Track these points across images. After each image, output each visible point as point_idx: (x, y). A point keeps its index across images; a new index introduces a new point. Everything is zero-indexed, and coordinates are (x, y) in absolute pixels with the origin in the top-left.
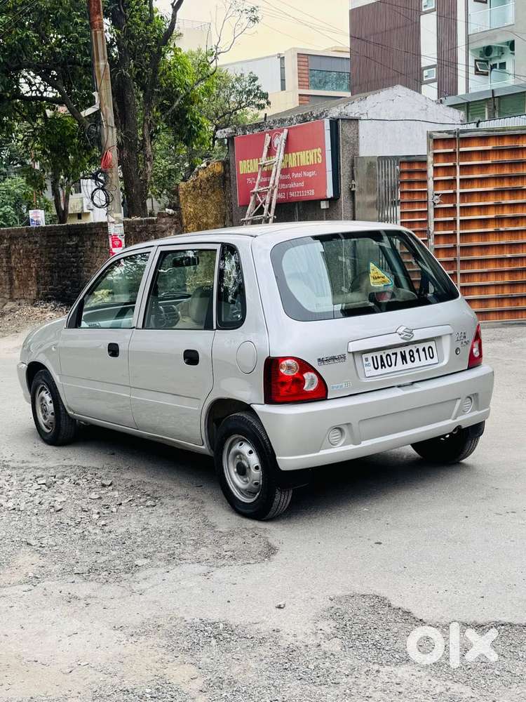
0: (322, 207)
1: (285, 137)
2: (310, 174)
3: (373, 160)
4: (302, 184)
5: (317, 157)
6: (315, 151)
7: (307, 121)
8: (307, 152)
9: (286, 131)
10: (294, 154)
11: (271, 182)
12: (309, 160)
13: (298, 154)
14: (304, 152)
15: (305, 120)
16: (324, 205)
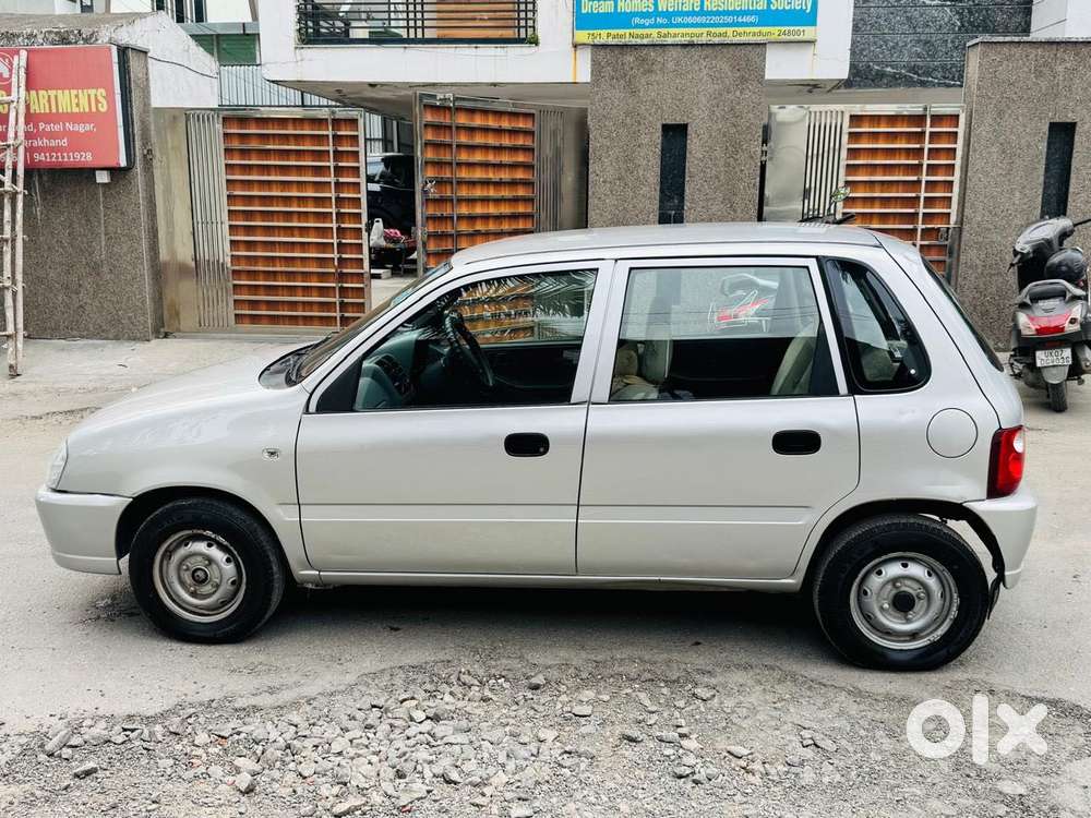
0: (99, 180)
1: (23, 63)
2: (81, 128)
3: (177, 113)
4: (64, 142)
5: (97, 101)
6: (92, 92)
7: (70, 43)
8: (74, 92)
9: (24, 54)
10: (41, 93)
11: (11, 134)
12: (78, 105)
13: (52, 93)
14: (67, 92)
15: (64, 40)
16: (103, 178)
